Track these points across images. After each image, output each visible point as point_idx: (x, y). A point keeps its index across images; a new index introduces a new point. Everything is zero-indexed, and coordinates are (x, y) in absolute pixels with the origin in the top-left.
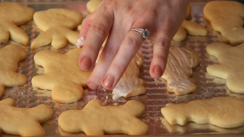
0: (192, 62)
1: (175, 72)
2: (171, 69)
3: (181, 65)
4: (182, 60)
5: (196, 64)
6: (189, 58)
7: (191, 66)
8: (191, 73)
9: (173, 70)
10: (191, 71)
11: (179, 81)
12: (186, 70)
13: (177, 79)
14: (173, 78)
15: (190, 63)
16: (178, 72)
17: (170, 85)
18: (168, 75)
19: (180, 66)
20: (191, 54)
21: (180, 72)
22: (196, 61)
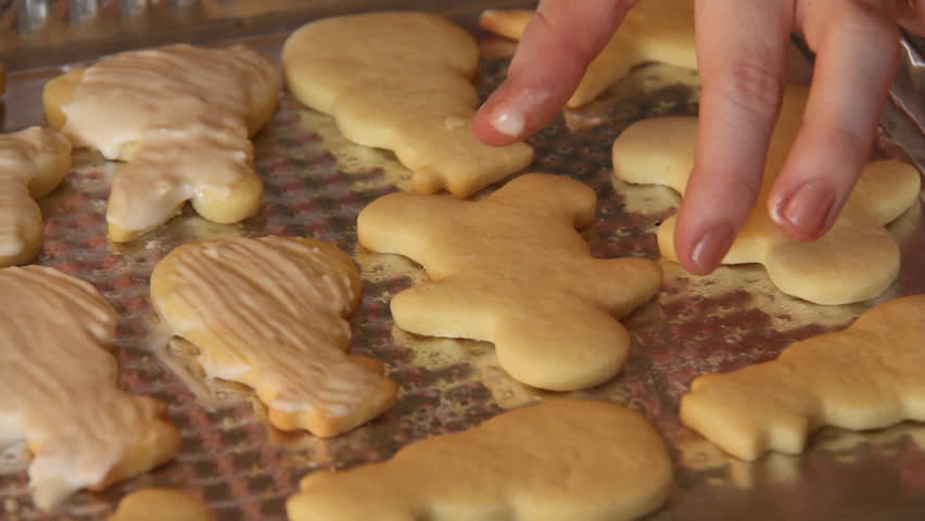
0: (335, 291)
1: (281, 341)
2: (258, 332)
3: (292, 308)
4: (289, 286)
5: (351, 295)
6: (315, 274)
7: (337, 305)
8: (349, 335)
9: (269, 335)
10: (346, 325)
11: (316, 374)
12: (324, 325)
13: (303, 371)
14: (282, 368)
15: (328, 296)
16: (295, 340)
17: (280, 397)
18: (251, 357)
19: (290, 315)
20: (317, 256)
21: (303, 339)
22: (347, 282)
